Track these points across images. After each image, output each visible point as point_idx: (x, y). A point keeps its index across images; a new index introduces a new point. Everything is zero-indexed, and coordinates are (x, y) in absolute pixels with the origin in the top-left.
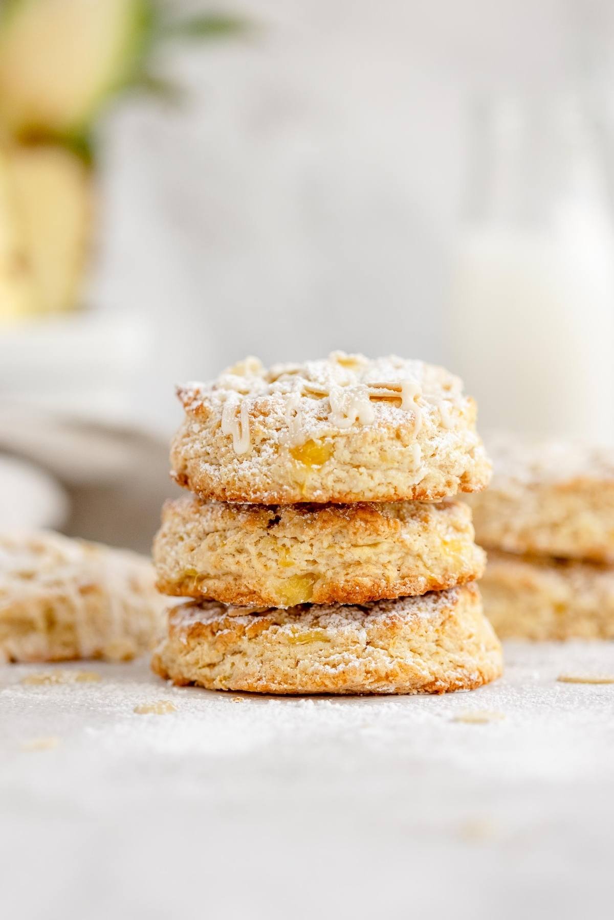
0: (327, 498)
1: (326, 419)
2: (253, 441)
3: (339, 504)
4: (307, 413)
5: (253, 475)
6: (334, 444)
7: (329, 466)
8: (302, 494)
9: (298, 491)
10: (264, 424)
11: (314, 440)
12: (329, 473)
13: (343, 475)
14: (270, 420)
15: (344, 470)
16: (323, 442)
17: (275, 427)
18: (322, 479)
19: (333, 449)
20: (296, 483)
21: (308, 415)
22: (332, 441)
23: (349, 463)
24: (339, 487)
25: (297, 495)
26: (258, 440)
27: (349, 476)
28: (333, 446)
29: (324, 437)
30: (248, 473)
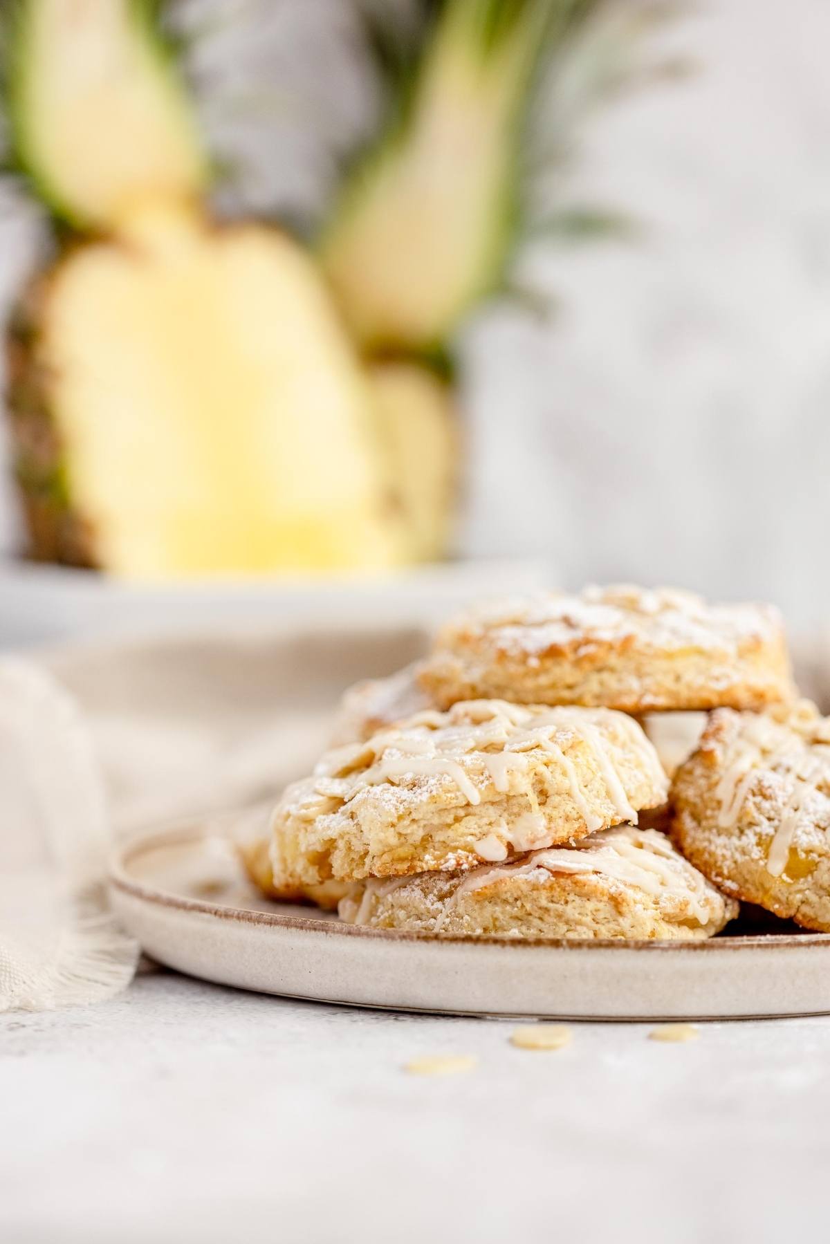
0: (786, 915)
1: (824, 829)
2: (740, 820)
3: (798, 926)
4: (809, 814)
5: (723, 856)
6: (818, 862)
7: (803, 884)
8: (763, 900)
9: (761, 894)
10: (758, 808)
11: (799, 850)
12: (800, 891)
13: (813, 898)
14: (766, 805)
15: (817, 895)
16: (807, 857)
17: (767, 815)
18: (790, 894)
19: (814, 868)
20: (762, 885)
21: (808, 817)
22: (817, 859)
23: (826, 889)
24: (805, 909)
25: (757, 898)
26: (745, 821)
27: (820, 902)
28: (817, 864)
29: (811, 851)
30: (719, 852)
